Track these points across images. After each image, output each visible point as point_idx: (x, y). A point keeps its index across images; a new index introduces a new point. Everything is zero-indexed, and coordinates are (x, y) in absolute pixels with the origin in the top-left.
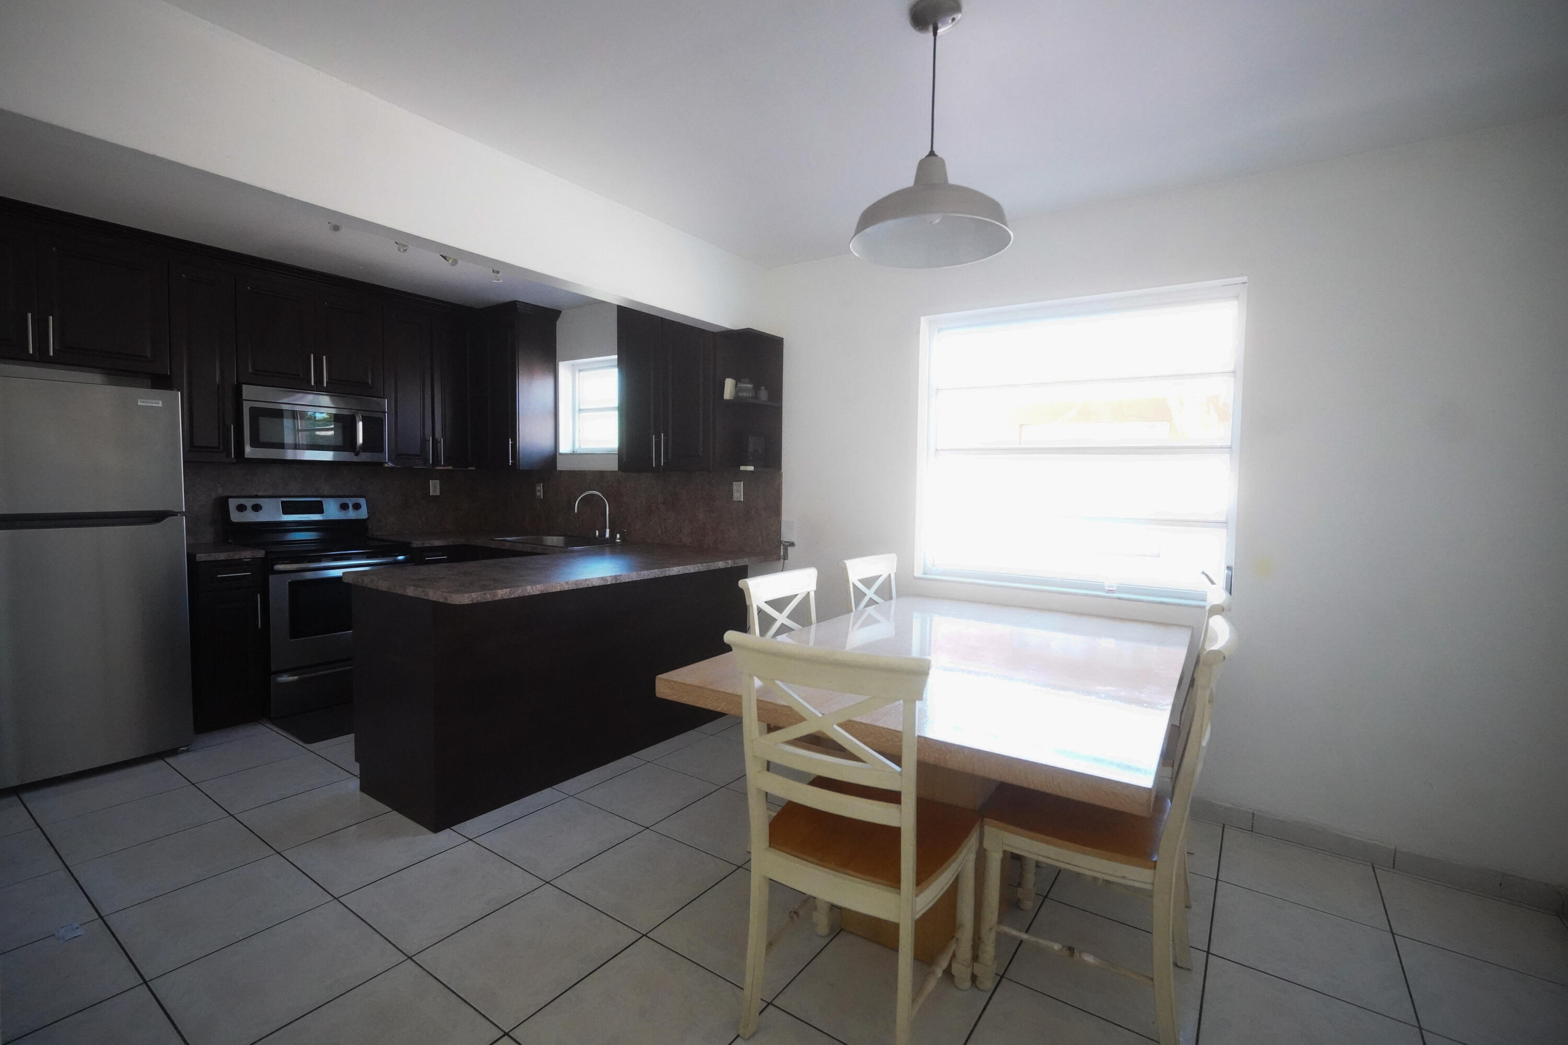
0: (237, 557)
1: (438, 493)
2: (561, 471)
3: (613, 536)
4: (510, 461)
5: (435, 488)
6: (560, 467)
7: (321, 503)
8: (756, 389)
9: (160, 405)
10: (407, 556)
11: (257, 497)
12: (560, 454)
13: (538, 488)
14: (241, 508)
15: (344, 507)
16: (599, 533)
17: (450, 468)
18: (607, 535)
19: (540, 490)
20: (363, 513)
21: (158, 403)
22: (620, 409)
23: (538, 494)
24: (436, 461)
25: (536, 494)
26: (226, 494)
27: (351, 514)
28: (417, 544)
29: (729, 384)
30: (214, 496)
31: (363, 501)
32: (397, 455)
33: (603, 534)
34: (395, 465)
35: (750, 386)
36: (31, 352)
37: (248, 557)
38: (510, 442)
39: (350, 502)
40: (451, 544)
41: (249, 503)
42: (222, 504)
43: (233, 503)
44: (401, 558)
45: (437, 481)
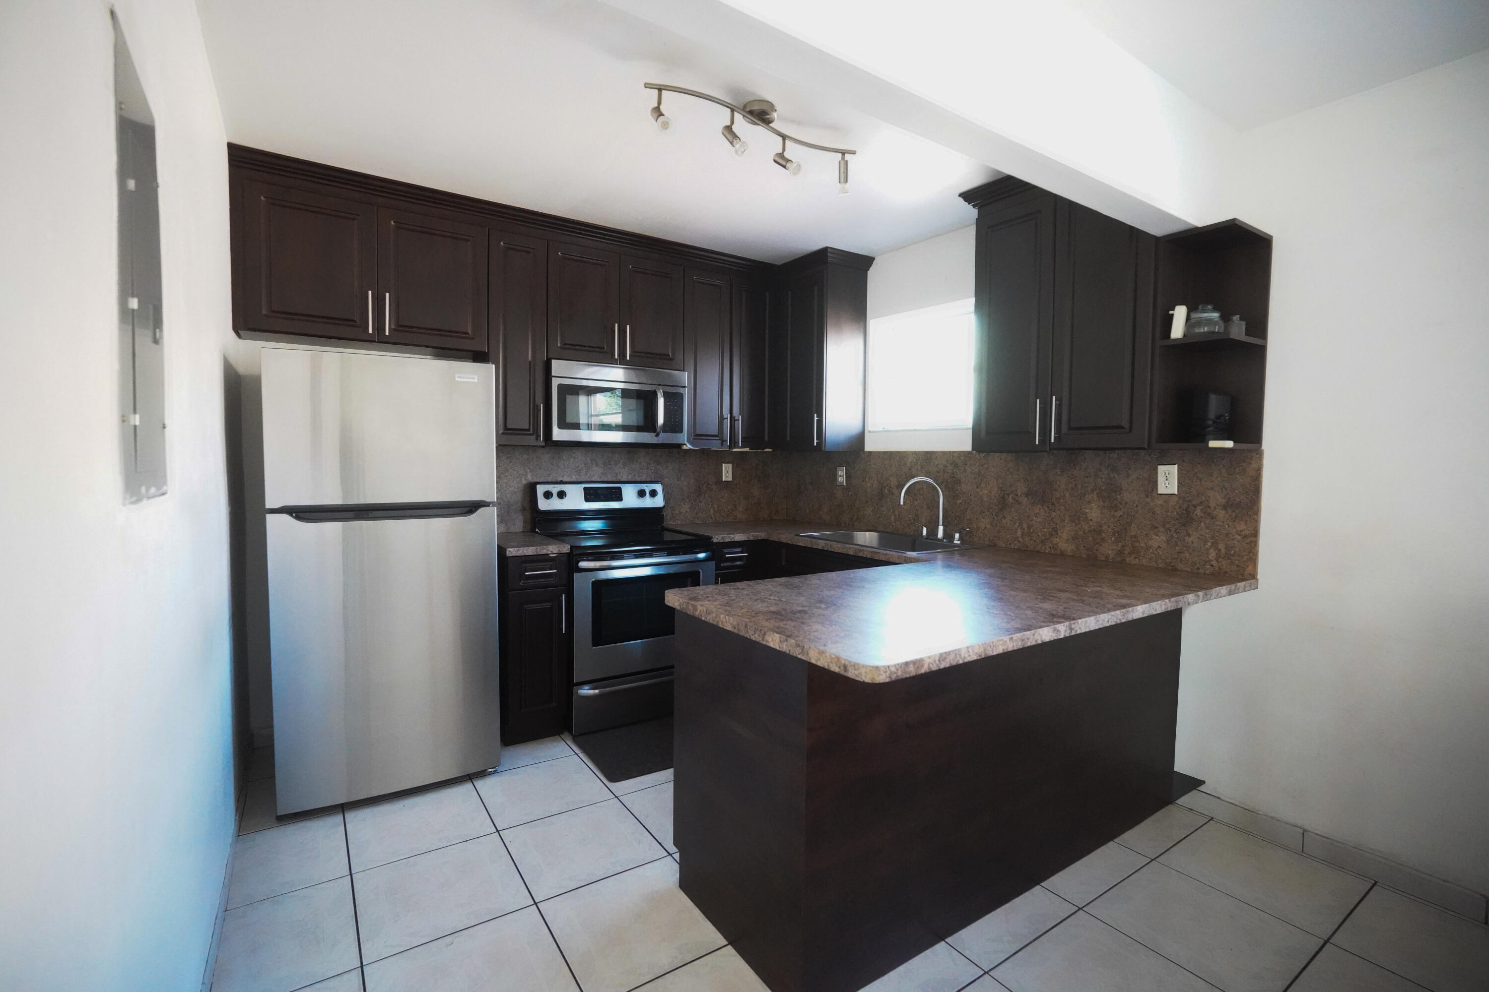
0: (544, 552)
1: (730, 479)
2: (870, 453)
3: (949, 536)
4: (816, 441)
5: (727, 472)
6: (868, 447)
7: (620, 488)
8: (1226, 318)
9: (476, 380)
10: (708, 553)
11: (562, 482)
12: (870, 432)
13: (840, 473)
14: (548, 495)
15: (641, 494)
16: (927, 531)
17: (747, 449)
18: (940, 534)
19: (842, 475)
20: (658, 501)
21: (474, 379)
22: (981, 369)
23: (840, 479)
24: (733, 443)
25: (836, 479)
26: (536, 480)
27: (648, 502)
28: (717, 538)
29: (1180, 313)
30: (524, 482)
31: (658, 487)
32: (696, 436)
33: (933, 532)
34: (693, 447)
35: (1215, 315)
36: (370, 331)
37: (555, 552)
38: (816, 418)
39: (647, 488)
40: (751, 538)
41: (555, 489)
42: (531, 489)
43: (541, 489)
44: (702, 556)
45: (730, 465)
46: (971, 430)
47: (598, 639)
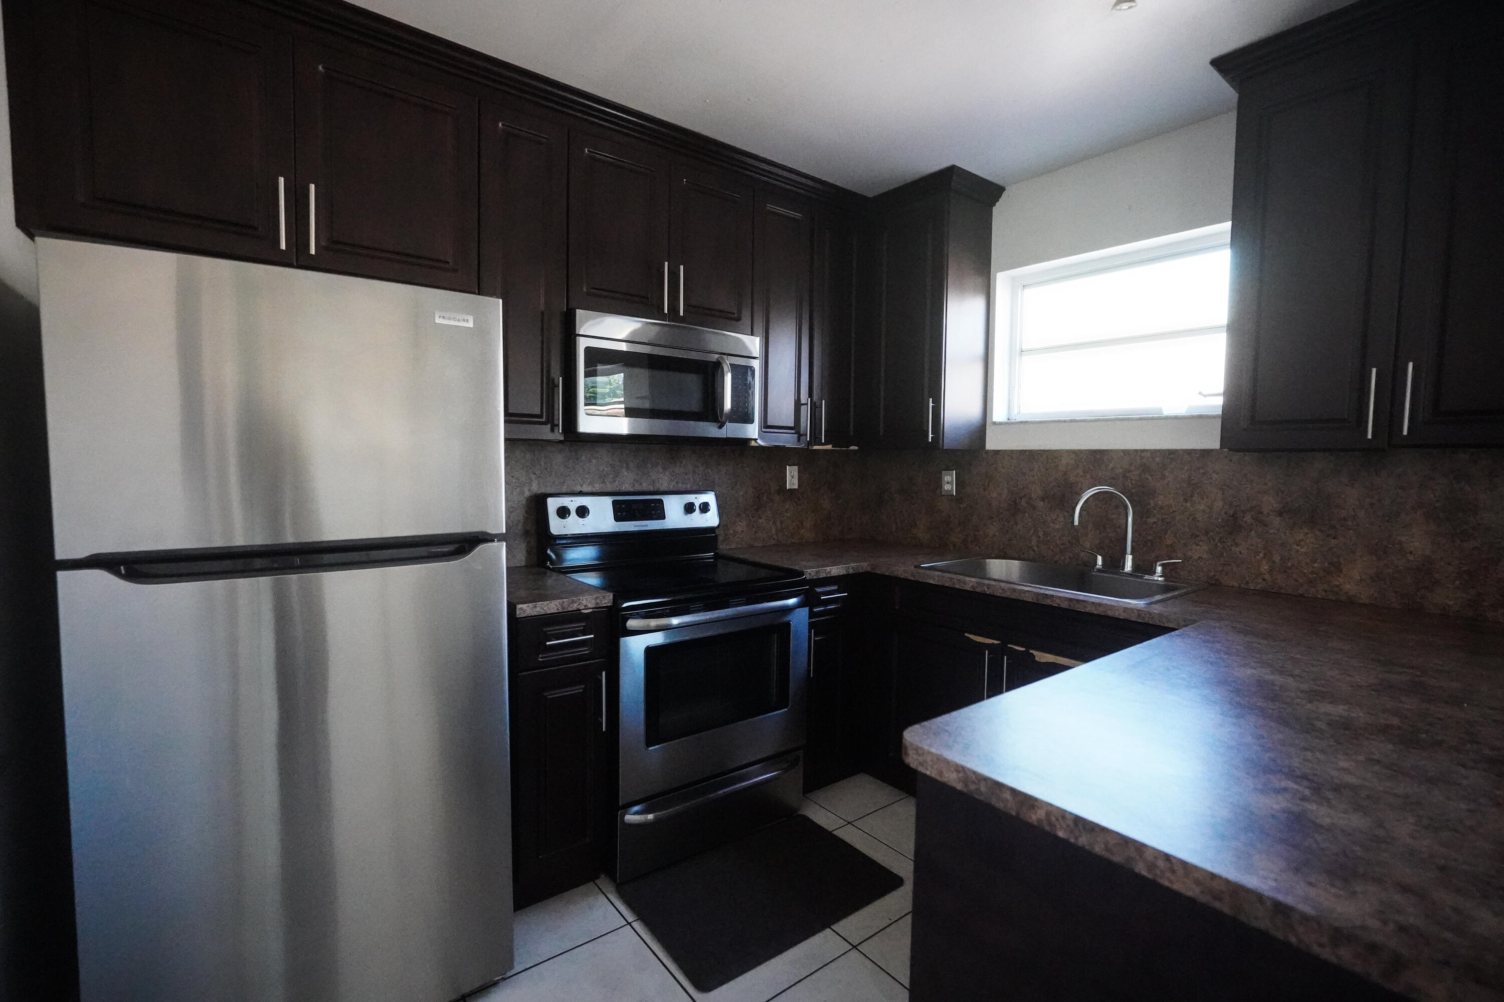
0: (575, 606)
1: (796, 487)
2: (997, 452)
3: (1143, 567)
5: (792, 477)
6: (991, 444)
7: (661, 501)
9: (470, 325)
10: (802, 596)
11: (581, 494)
12: (995, 423)
13: (947, 478)
14: (563, 512)
15: (689, 508)
16: (1103, 561)
17: (829, 447)
18: (1128, 567)
19: (949, 482)
20: (711, 519)
21: (467, 321)
22: (1235, 329)
23: (947, 487)
24: (815, 439)
25: (941, 487)
26: (543, 490)
27: (699, 520)
28: (810, 573)
30: (527, 494)
31: (710, 498)
32: (766, 426)
34: (763, 442)
37: (590, 606)
38: (931, 405)
39: (698, 499)
40: (851, 571)
41: (573, 503)
42: (537, 504)
43: (553, 504)
44: (792, 601)
45: (796, 467)
46: (1220, 420)
47: (653, 735)
